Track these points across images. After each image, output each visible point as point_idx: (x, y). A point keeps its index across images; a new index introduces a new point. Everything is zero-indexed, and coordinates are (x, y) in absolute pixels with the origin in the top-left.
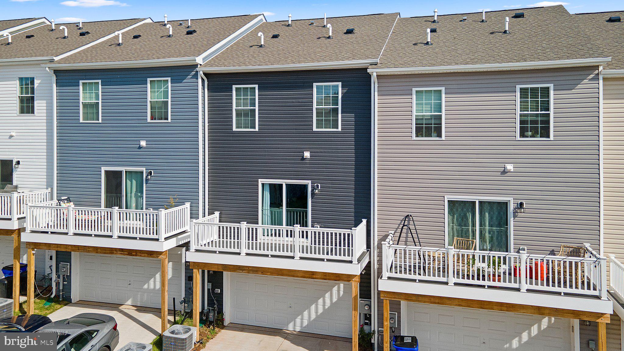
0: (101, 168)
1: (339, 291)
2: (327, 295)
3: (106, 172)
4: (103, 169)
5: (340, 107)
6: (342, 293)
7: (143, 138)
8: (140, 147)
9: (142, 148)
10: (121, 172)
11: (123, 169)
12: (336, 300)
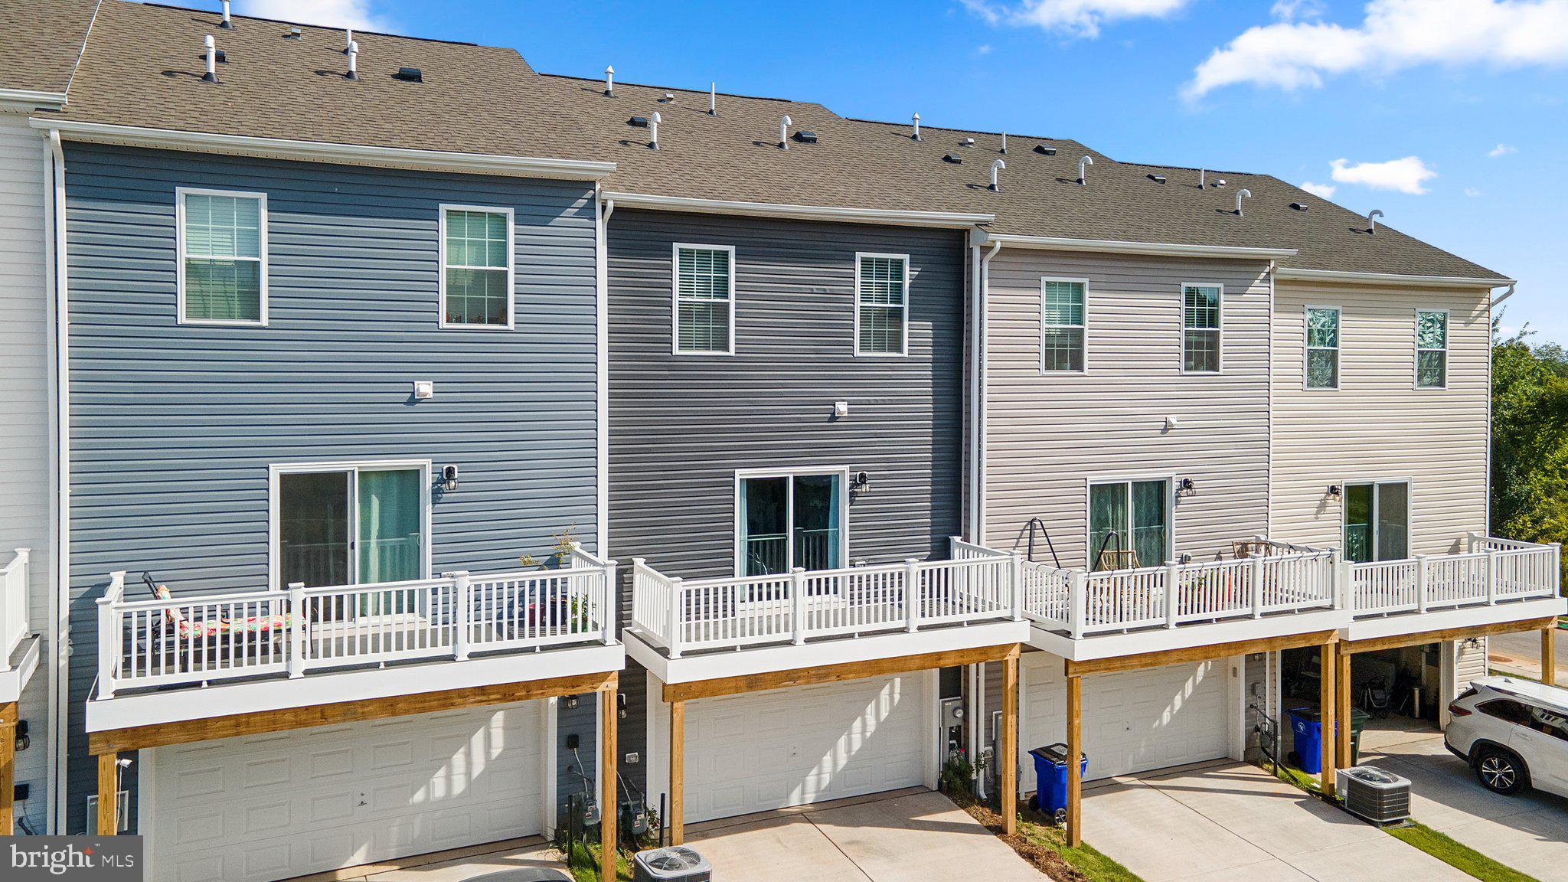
0: (268, 468)
1: (891, 694)
2: (870, 709)
3: (285, 478)
4: (276, 471)
5: (906, 305)
6: (897, 697)
7: (424, 375)
8: (412, 401)
9: (419, 401)
10: (341, 478)
11: (352, 466)
12: (887, 714)
